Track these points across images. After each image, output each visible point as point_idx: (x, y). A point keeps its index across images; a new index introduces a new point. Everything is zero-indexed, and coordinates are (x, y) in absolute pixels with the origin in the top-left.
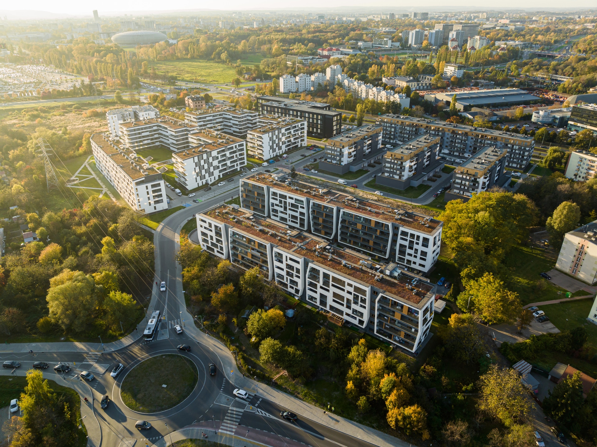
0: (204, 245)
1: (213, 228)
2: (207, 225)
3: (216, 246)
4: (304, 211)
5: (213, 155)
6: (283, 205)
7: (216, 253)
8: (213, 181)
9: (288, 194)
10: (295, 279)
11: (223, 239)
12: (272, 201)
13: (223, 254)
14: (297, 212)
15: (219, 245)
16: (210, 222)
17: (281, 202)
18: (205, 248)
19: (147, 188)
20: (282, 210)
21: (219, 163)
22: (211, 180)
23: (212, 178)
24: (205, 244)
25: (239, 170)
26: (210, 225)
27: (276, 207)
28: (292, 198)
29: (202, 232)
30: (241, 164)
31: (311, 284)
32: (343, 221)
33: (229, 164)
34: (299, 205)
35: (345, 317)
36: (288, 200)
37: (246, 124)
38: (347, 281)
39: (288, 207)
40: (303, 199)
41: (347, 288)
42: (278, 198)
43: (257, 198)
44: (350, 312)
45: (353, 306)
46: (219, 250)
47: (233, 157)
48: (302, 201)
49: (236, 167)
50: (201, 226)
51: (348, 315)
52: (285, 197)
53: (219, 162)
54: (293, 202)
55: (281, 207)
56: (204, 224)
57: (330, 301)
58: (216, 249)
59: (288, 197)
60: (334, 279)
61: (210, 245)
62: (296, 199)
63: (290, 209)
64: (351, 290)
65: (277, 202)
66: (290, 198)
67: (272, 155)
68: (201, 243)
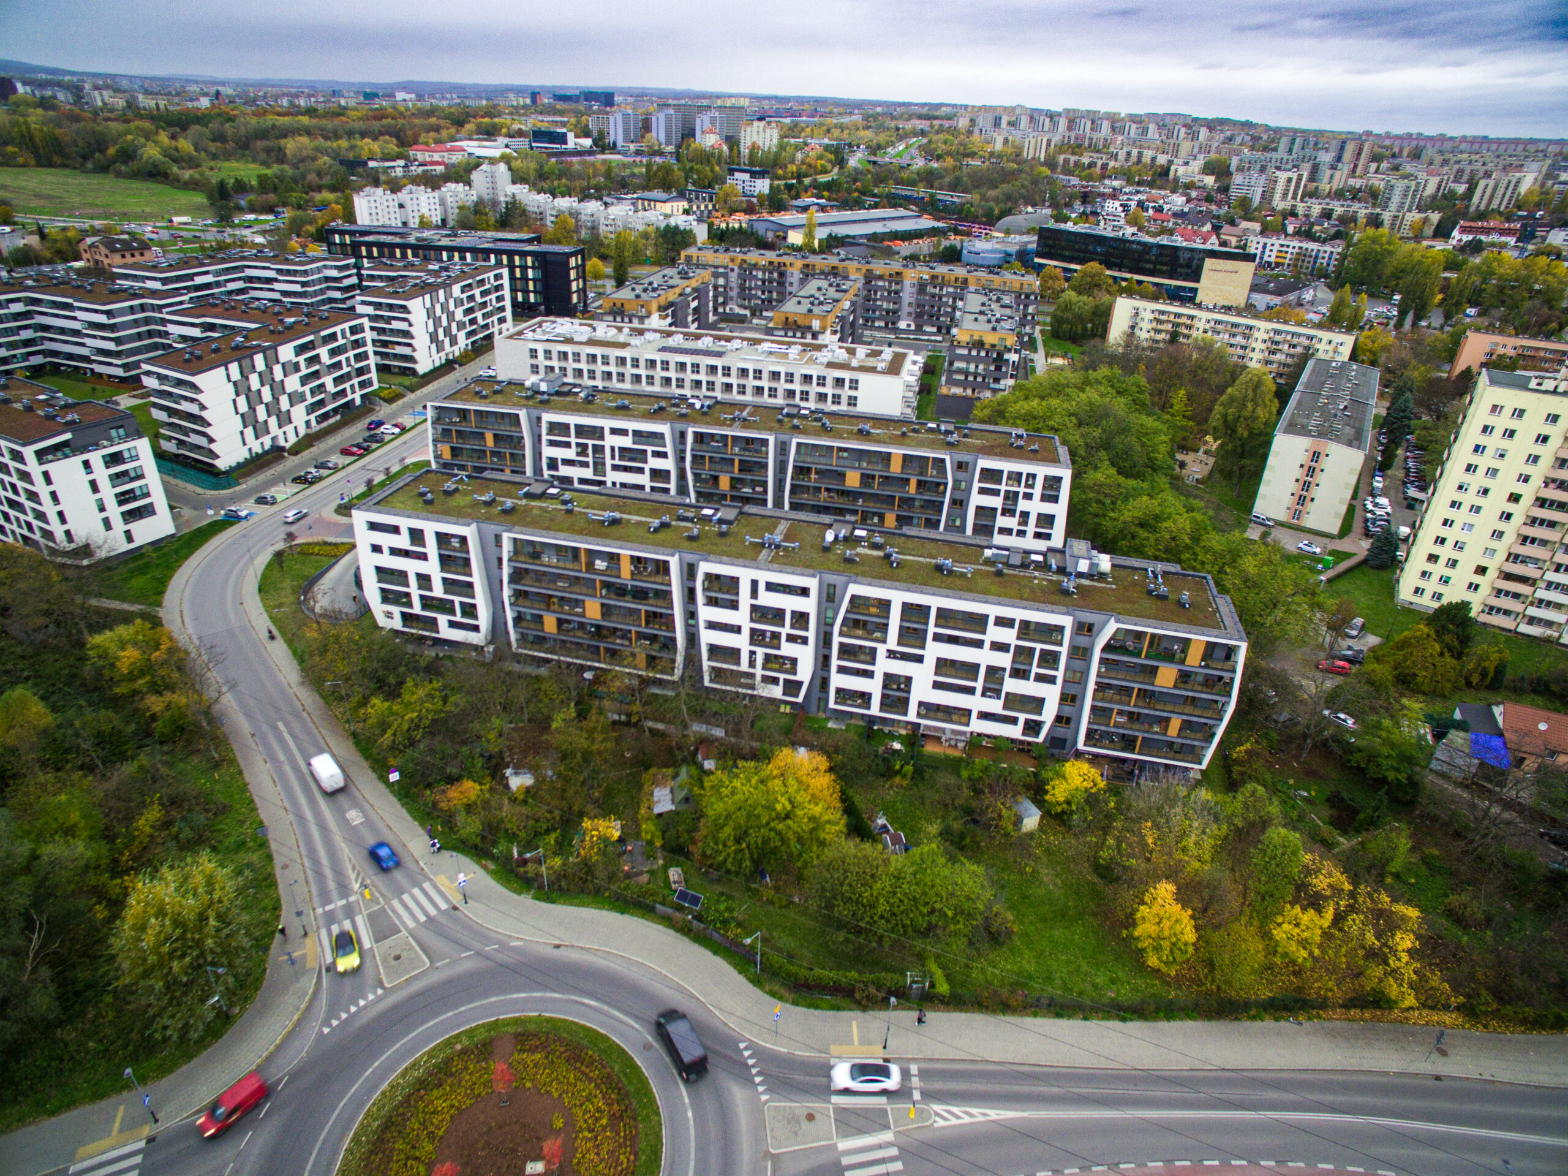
0: (389, 615)
1: (431, 548)
2: (403, 541)
3: (445, 607)
4: (668, 464)
5: (282, 360)
6: (590, 459)
7: (446, 632)
8: (293, 440)
9: (607, 423)
10: (787, 649)
11: (477, 578)
12: (548, 452)
13: (476, 628)
14: (641, 471)
15: (457, 600)
16: (417, 524)
17: (583, 449)
18: (397, 624)
19: (87, 464)
20: (588, 473)
21: (303, 385)
22: (288, 437)
23: (289, 429)
24: (396, 610)
25: (358, 402)
26: (417, 536)
27: (564, 471)
28: (623, 432)
29: (379, 569)
30: (362, 385)
31: (846, 651)
32: (801, 471)
33: (331, 388)
34: (649, 449)
35: (977, 726)
36: (611, 441)
37: (322, 292)
38: (993, 611)
39: (609, 462)
40: (664, 428)
41: (994, 633)
42: (573, 440)
43: (493, 454)
44: (995, 706)
45: (1011, 685)
46: (458, 618)
47: (337, 366)
48: (661, 436)
49: (350, 397)
50: (377, 549)
51: (984, 716)
52: (597, 432)
53: (304, 381)
54: (627, 442)
55: (585, 465)
56: (386, 540)
57: (923, 690)
58: (443, 620)
59: (607, 432)
60: (945, 616)
61: (417, 609)
62: (636, 433)
63: (615, 468)
64: (1009, 636)
65: (571, 454)
66: (614, 431)
67: (439, 359)
68: (378, 608)
